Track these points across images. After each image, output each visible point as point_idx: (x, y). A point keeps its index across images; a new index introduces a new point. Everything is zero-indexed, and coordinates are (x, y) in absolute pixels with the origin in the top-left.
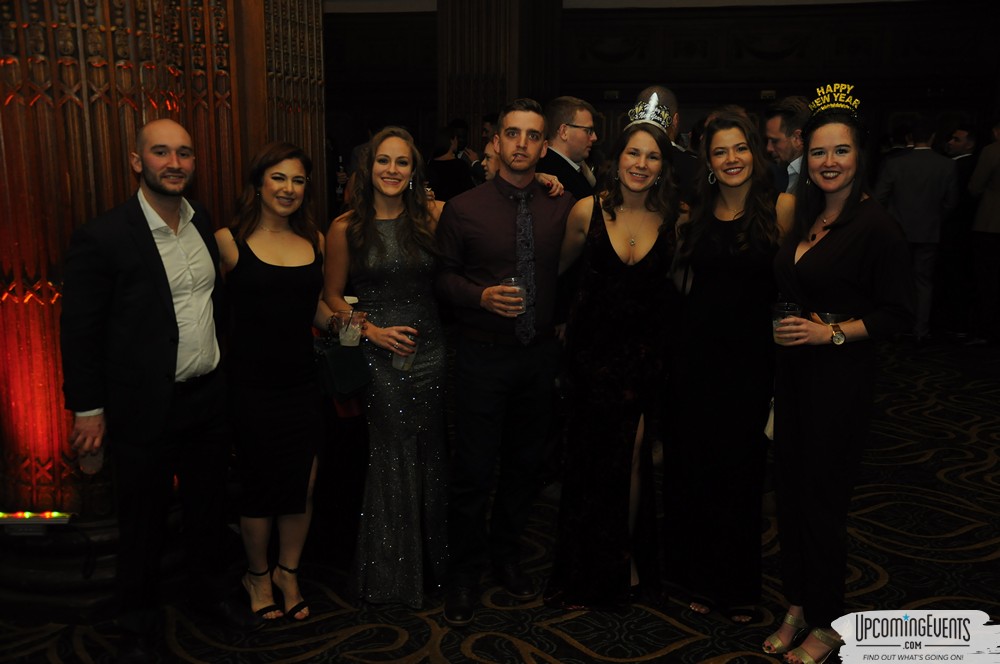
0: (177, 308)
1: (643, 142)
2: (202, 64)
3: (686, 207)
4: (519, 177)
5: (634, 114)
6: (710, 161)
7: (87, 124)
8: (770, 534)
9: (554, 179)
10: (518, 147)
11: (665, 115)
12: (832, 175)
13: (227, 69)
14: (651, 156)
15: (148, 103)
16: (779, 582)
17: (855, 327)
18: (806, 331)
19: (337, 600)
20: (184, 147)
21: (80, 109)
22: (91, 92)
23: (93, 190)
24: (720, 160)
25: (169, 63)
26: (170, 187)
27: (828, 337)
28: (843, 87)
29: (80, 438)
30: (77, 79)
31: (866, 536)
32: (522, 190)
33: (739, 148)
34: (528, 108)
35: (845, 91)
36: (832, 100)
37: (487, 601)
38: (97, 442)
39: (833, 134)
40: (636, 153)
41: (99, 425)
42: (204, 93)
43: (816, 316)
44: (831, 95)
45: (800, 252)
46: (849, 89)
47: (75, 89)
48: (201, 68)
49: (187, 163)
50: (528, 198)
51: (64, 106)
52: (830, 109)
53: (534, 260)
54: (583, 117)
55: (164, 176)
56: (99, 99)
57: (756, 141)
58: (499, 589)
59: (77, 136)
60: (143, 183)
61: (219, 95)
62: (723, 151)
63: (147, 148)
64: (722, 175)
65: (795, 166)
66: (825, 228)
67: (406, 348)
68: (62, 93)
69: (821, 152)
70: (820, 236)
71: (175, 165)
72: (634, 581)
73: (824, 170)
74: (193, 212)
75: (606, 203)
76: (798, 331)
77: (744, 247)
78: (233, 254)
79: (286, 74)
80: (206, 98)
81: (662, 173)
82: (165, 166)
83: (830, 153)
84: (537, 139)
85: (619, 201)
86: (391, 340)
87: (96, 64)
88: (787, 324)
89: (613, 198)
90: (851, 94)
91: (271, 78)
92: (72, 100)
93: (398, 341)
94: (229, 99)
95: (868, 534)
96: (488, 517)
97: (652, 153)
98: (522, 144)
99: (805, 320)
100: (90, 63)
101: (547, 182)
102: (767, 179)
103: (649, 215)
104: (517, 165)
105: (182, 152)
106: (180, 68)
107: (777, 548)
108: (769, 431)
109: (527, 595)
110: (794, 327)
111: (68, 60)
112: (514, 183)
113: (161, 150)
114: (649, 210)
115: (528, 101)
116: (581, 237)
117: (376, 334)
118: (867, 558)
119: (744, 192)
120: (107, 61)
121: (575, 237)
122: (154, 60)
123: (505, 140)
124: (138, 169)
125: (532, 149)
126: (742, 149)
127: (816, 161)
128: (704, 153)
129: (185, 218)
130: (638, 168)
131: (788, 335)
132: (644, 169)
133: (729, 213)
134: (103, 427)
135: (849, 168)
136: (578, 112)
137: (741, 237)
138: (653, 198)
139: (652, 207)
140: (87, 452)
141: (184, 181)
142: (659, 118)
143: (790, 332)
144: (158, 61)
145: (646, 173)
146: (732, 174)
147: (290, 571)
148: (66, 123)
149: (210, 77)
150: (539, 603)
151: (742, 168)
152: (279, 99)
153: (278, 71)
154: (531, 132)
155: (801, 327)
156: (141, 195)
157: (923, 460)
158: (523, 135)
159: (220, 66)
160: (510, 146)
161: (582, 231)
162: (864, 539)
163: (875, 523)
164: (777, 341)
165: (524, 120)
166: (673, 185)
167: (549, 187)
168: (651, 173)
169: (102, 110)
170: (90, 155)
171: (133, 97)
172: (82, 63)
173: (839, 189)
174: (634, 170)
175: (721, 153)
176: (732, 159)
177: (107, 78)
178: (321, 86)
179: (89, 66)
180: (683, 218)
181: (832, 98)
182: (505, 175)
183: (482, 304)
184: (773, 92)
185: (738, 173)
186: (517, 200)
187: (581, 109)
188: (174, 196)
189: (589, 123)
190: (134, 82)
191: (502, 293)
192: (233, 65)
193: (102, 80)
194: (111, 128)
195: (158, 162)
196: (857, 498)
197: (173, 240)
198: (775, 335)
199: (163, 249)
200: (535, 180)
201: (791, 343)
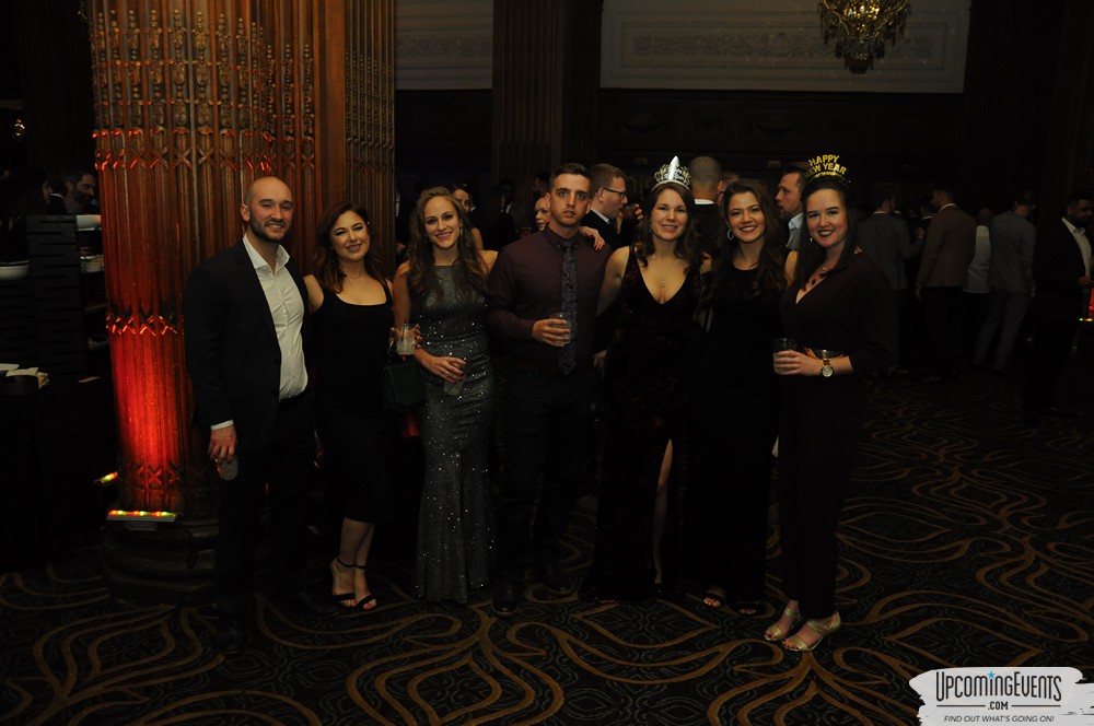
0: (278, 336)
1: (671, 198)
2: (291, 131)
3: (706, 255)
4: (566, 230)
5: (659, 176)
6: (728, 220)
7: (195, 183)
8: (774, 539)
9: (595, 232)
10: (568, 205)
11: (686, 175)
12: (827, 233)
13: (312, 135)
14: (678, 209)
15: (246, 164)
16: (780, 580)
17: (843, 363)
18: (799, 363)
19: (401, 594)
20: (286, 202)
21: (189, 170)
22: (199, 156)
23: (198, 238)
24: (736, 220)
25: (264, 130)
26: (272, 235)
27: (819, 370)
28: (830, 157)
29: (216, 447)
30: (188, 145)
31: (852, 541)
32: (569, 241)
33: (752, 210)
34: (577, 172)
35: (832, 161)
36: (823, 169)
37: (529, 595)
38: (231, 451)
39: (826, 198)
40: (665, 208)
41: (231, 436)
42: (293, 156)
43: (811, 352)
44: (821, 164)
45: (801, 295)
46: (836, 159)
47: (186, 154)
48: (291, 135)
49: (288, 215)
50: (573, 248)
51: (177, 167)
52: (821, 176)
53: (576, 301)
54: (618, 184)
55: (267, 225)
56: (205, 161)
57: (768, 204)
58: (539, 586)
59: (186, 193)
60: (249, 229)
61: (304, 158)
62: (739, 212)
63: (256, 201)
64: (738, 233)
65: (795, 222)
66: (822, 276)
67: (455, 377)
68: (176, 157)
69: (816, 214)
70: (819, 281)
71: (278, 216)
72: (658, 581)
73: (821, 229)
74: (288, 257)
75: (640, 252)
76: (792, 363)
77: (757, 294)
78: (318, 296)
79: (362, 140)
80: (294, 160)
81: (688, 224)
82: (270, 216)
83: (823, 215)
84: (584, 198)
85: (651, 251)
86: (442, 369)
87: (204, 132)
88: (784, 356)
89: (645, 248)
90: (838, 162)
91: (349, 143)
92: (183, 163)
93: (448, 370)
94: (313, 161)
95: (855, 539)
96: (532, 523)
97: (680, 206)
98: (571, 203)
99: (798, 353)
100: (199, 132)
101: (590, 234)
102: (776, 236)
103: (677, 261)
104: (565, 220)
105: (284, 205)
106: (273, 135)
107: (779, 552)
108: (775, 451)
109: (564, 591)
110: (789, 359)
111: (182, 130)
112: (561, 235)
113: (267, 203)
114: (677, 257)
115: (577, 165)
116: (618, 281)
117: (430, 362)
118: (853, 560)
119: (759, 247)
120: (213, 129)
121: (613, 282)
122: (251, 129)
123: (556, 198)
124: (247, 218)
125: (579, 209)
126: (755, 210)
127: (813, 222)
128: (723, 214)
129: (281, 262)
130: (669, 220)
131: (783, 366)
132: (673, 221)
133: (746, 264)
134: (234, 437)
135: (840, 227)
136: (614, 179)
137: (755, 284)
138: (680, 247)
139: (679, 255)
140: (224, 459)
141: (284, 230)
142: (681, 178)
143: (786, 363)
144: (255, 129)
145: (676, 224)
146: (747, 232)
147: (360, 567)
148: (177, 183)
149: (298, 143)
150: (575, 598)
151: (756, 227)
152: (355, 161)
153: (355, 137)
154: (579, 193)
155: (794, 359)
156: (246, 240)
157: (900, 477)
158: (573, 195)
159: (307, 133)
160: (561, 205)
161: (619, 275)
162: (851, 544)
163: (861, 530)
164: (776, 371)
165: (573, 181)
166: (697, 234)
167: (592, 239)
168: (680, 224)
169: (207, 170)
170: (196, 208)
171: (234, 158)
172: (193, 132)
173: (835, 244)
174: (665, 223)
175: (737, 214)
176: (747, 219)
177: (212, 145)
178: (391, 150)
179: (199, 134)
180: (707, 265)
181: (822, 167)
182: (554, 227)
183: (534, 335)
184: (778, 163)
185: (751, 231)
186: (564, 249)
187: (617, 177)
188: (274, 242)
189: (622, 189)
190: (235, 147)
191: (551, 325)
192: (317, 133)
193: (208, 146)
194: (214, 186)
195: (264, 213)
196: (847, 509)
197: (271, 279)
198: (775, 365)
199: (266, 284)
200: (579, 233)
201: (787, 373)
